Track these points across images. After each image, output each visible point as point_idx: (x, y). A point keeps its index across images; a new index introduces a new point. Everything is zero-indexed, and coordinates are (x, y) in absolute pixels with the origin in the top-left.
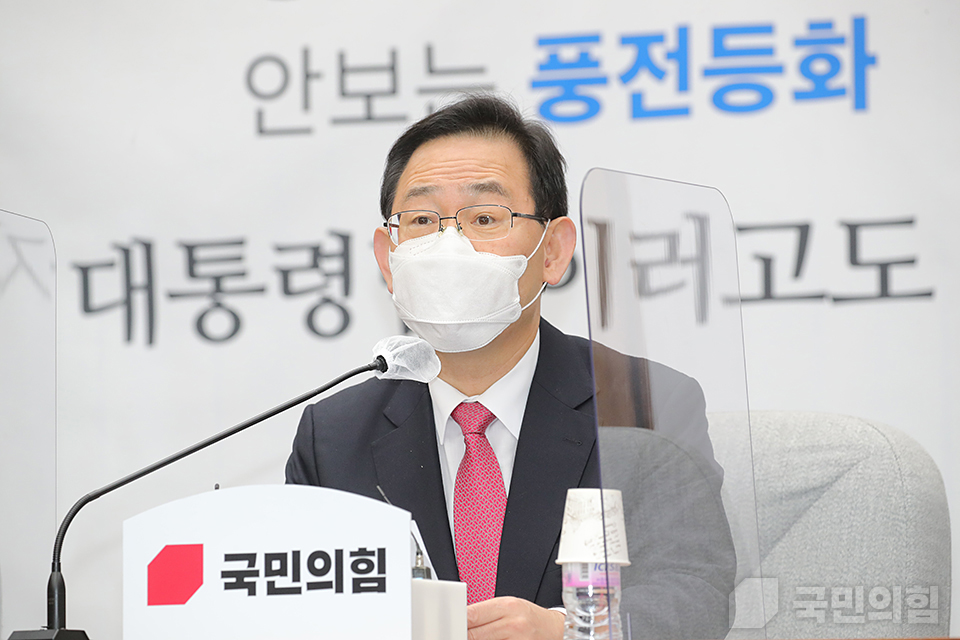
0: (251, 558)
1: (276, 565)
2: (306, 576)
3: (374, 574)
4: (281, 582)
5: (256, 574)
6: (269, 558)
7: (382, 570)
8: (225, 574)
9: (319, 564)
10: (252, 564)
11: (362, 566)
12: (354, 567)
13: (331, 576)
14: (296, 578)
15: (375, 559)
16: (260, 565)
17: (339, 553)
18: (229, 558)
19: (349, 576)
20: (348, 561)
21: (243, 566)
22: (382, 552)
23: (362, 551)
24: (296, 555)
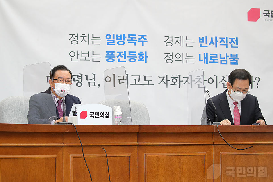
0: (93, 113)
1: (96, 114)
2: (100, 116)
3: (108, 116)
4: (97, 116)
5: (94, 115)
6: (95, 113)
7: (109, 115)
8: (90, 115)
9: (101, 114)
10: (93, 114)
11: (107, 115)
12: (106, 115)
13: (103, 116)
14: (99, 116)
15: (108, 114)
16: (94, 114)
17: (104, 113)
18: (90, 113)
19: (105, 116)
20: (105, 114)
21: (92, 114)
22: (109, 113)
23: (107, 113)
24: (99, 113)
